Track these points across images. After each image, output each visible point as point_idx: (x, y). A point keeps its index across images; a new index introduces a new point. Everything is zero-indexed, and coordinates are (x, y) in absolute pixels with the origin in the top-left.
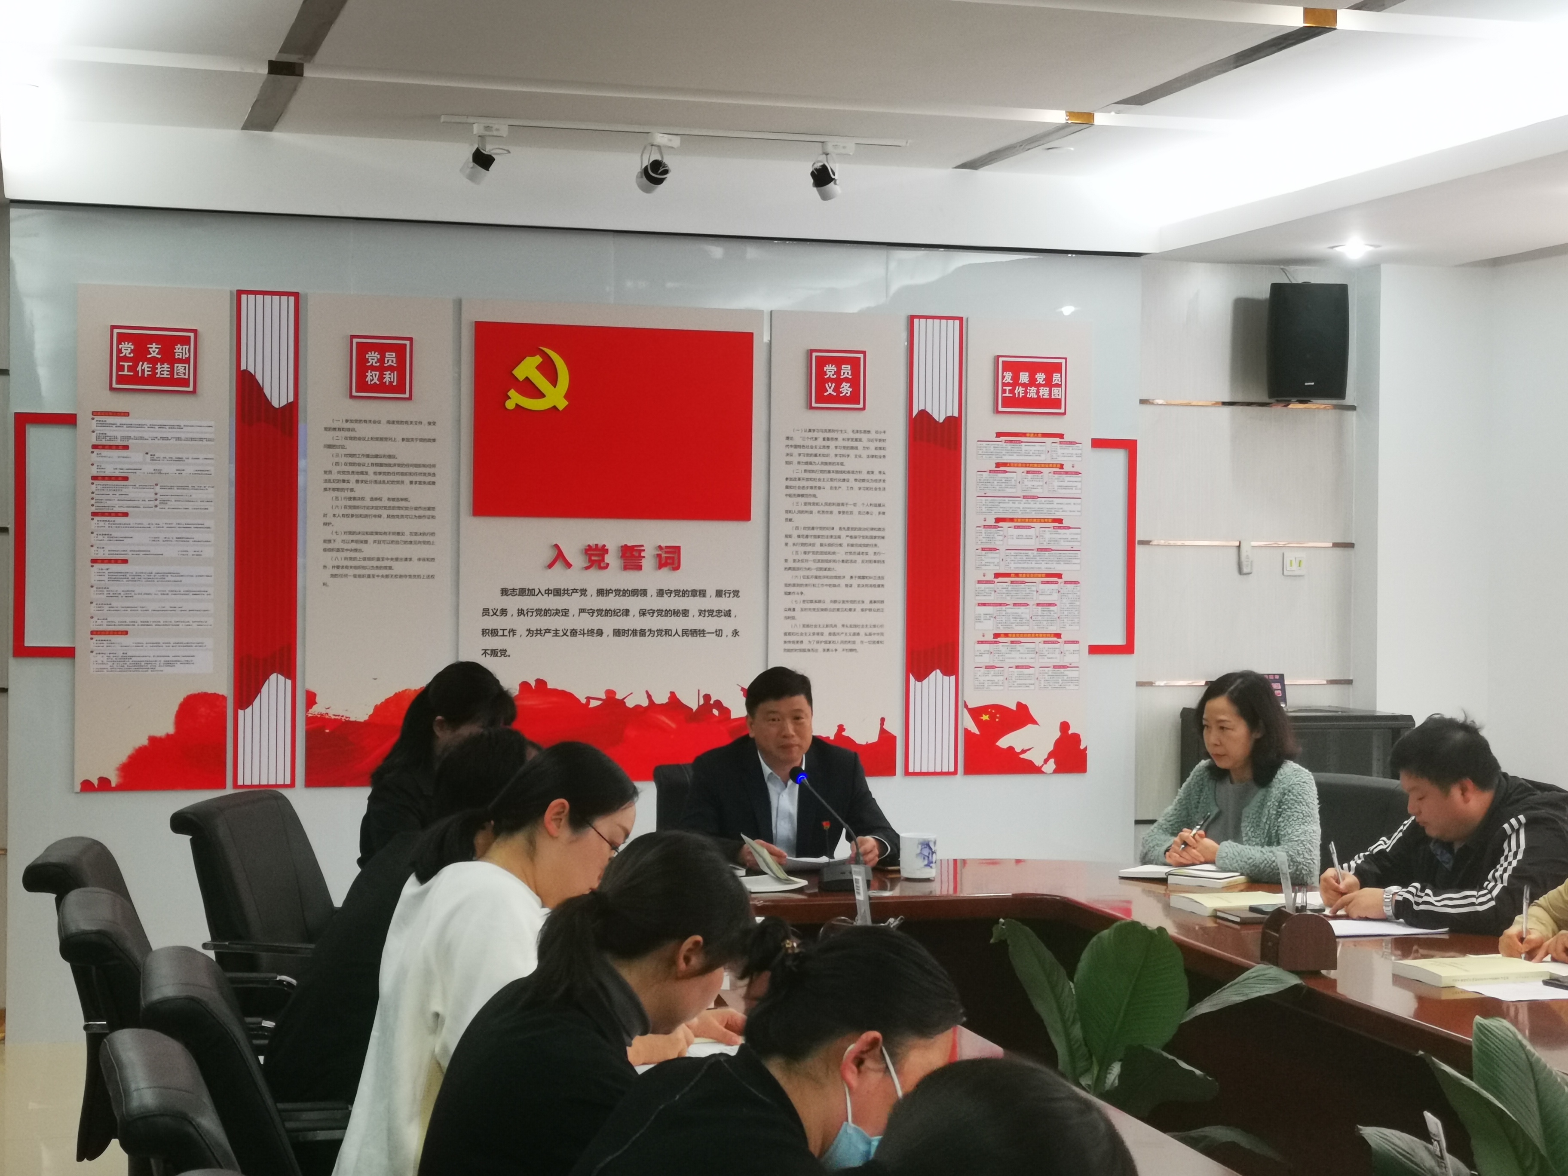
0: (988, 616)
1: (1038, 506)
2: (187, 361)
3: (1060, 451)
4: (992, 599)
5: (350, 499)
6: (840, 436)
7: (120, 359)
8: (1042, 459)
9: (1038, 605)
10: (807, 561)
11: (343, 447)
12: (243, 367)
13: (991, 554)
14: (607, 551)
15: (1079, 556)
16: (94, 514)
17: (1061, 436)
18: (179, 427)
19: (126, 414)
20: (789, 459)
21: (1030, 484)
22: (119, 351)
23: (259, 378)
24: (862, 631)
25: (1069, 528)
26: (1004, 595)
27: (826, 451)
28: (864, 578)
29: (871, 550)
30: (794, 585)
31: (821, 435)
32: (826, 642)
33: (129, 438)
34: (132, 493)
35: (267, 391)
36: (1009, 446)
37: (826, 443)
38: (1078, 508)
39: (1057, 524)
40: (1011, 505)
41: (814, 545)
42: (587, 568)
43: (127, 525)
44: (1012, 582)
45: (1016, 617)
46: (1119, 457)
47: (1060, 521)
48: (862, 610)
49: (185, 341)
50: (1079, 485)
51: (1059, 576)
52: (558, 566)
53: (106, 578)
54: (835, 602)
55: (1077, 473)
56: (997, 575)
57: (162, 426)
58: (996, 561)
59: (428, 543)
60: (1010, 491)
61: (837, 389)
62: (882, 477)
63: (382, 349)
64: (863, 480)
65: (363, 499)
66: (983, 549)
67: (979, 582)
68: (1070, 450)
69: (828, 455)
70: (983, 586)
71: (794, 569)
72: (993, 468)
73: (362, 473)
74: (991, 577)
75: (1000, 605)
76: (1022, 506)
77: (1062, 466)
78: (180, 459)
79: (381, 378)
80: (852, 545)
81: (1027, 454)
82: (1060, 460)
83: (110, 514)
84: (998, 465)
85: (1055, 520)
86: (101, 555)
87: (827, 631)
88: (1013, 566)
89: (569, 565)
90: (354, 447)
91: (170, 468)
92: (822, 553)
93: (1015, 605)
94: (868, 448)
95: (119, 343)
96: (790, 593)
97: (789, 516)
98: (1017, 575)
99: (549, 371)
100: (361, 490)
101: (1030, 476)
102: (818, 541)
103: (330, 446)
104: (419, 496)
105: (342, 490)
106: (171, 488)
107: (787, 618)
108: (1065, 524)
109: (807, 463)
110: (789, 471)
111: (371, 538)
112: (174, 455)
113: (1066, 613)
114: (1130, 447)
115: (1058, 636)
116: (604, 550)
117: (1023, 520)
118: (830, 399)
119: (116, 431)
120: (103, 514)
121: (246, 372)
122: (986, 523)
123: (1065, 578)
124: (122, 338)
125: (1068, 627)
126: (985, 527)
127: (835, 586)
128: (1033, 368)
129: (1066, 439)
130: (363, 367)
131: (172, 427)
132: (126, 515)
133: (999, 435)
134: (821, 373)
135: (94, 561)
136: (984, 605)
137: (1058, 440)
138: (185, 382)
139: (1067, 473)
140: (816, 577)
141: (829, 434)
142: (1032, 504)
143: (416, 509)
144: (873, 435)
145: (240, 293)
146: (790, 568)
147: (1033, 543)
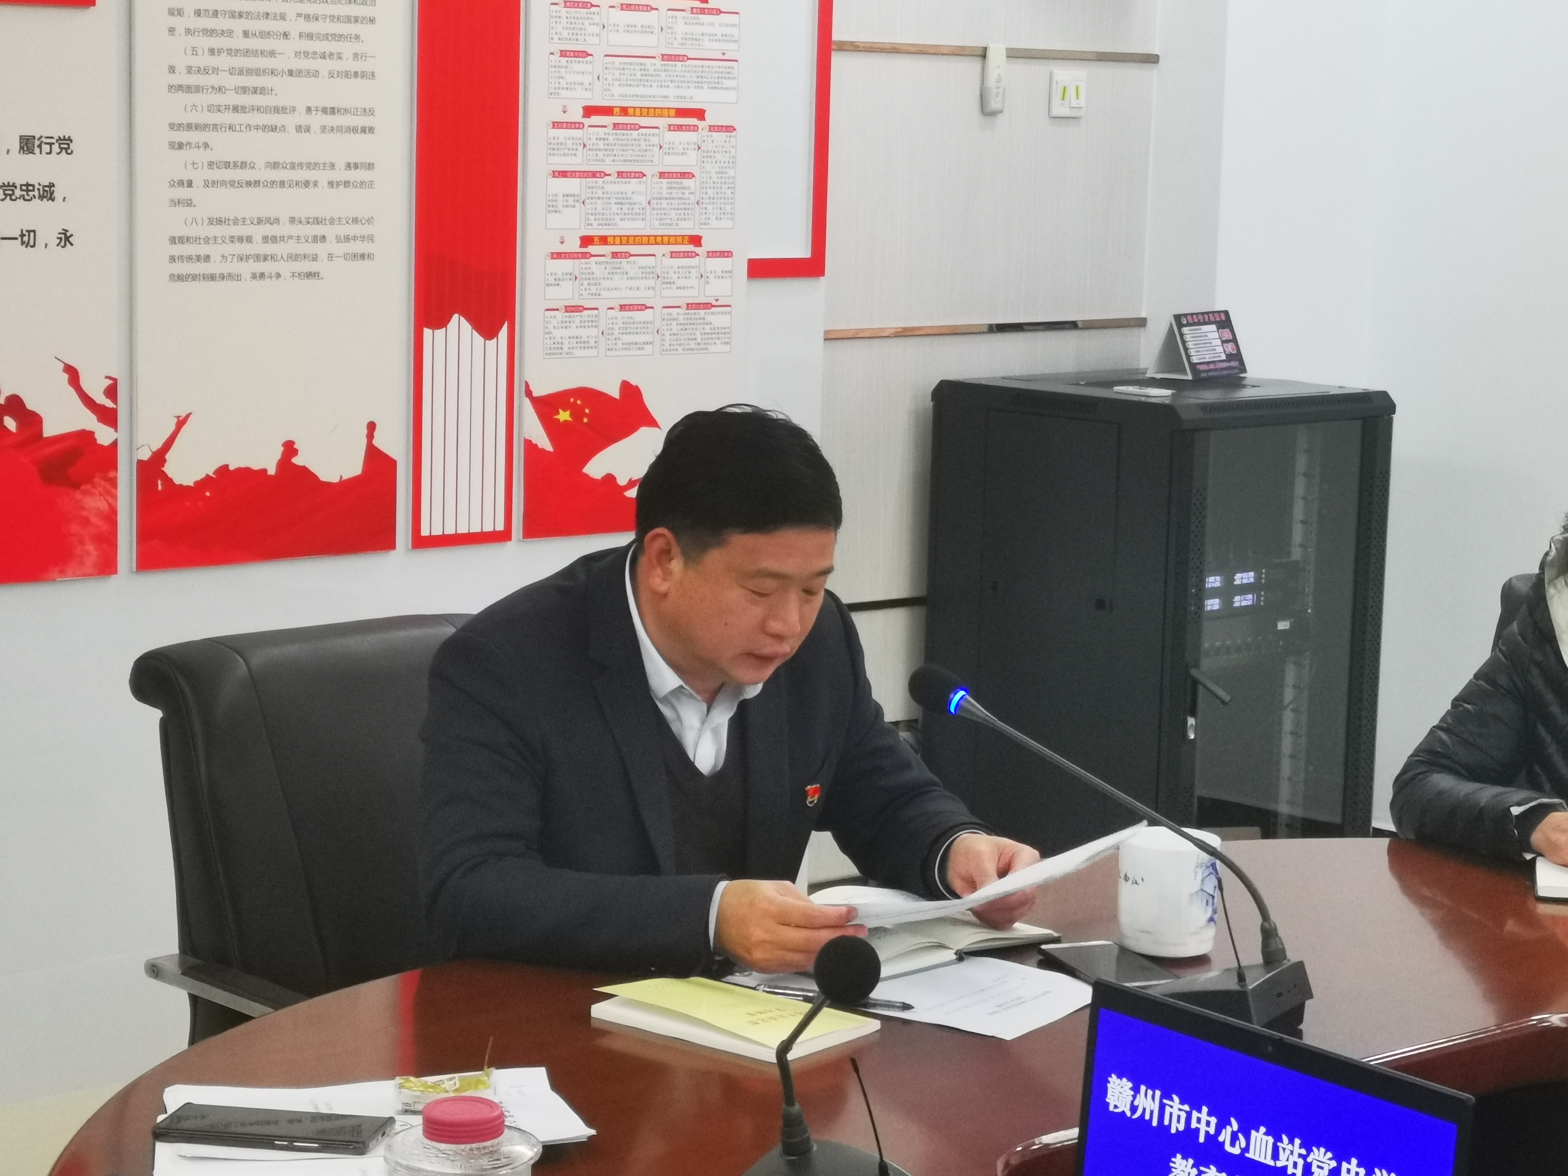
0: (571, 199)
4: (578, 161)
9: (662, 175)
10: (216, 70)
13: (577, 65)
15: (735, 71)
24: (329, 231)
26: (601, 154)
28: (333, 111)
29: (347, 48)
30: (189, 127)
32: (257, 257)
41: (230, 33)
44: (616, 126)
48: (331, 184)
51: (700, 114)
54: (275, 165)
56: (589, 111)
58: (587, 79)
66: (563, 54)
67: (556, 125)
70: (562, 133)
71: (188, 89)
74: (576, 115)
75: (594, 174)
92: (247, 53)
96: (180, 146)
98: (624, 111)
102: (238, 26)
107: (177, 203)
113: (711, 193)
115: (696, 240)
123: (712, 118)
125: (714, 223)
136: (564, 174)
140: (236, 109)
146: (180, 88)
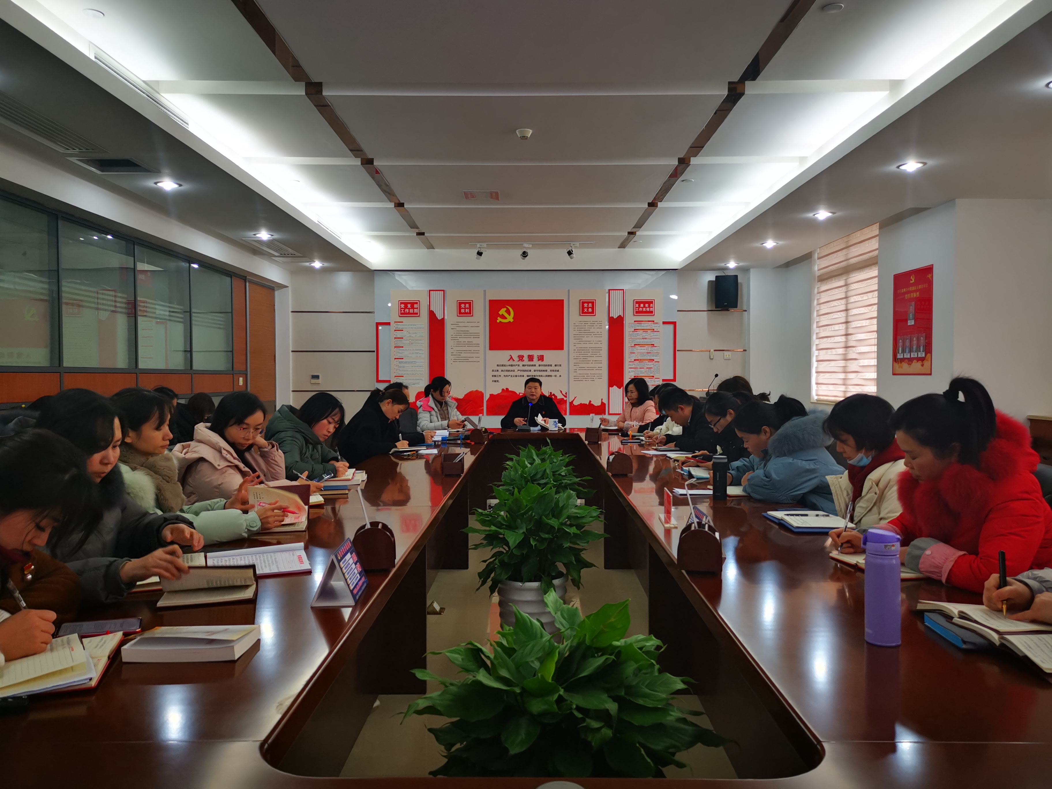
0: (632, 371)
1: (647, 341)
2: (417, 308)
3: (653, 326)
4: (633, 367)
5: (458, 342)
6: (589, 323)
7: (401, 309)
8: (648, 328)
9: (647, 368)
10: (580, 356)
11: (456, 329)
12: (431, 310)
13: (633, 354)
14: (524, 357)
15: (659, 354)
16: (395, 347)
17: (653, 321)
18: (415, 325)
19: (402, 322)
20: (575, 329)
21: (644, 335)
22: (401, 307)
23: (435, 312)
24: (596, 375)
25: (656, 347)
26: (637, 366)
27: (585, 327)
28: (596, 361)
29: (598, 353)
30: (576, 363)
31: (584, 323)
32: (586, 378)
33: (403, 328)
34: (404, 342)
35: (437, 315)
36: (638, 324)
37: (585, 325)
38: (659, 341)
39: (652, 346)
40: (639, 341)
41: (582, 352)
42: (518, 361)
43: (403, 350)
45: (641, 371)
46: (671, 326)
47: (653, 345)
48: (596, 370)
49: (417, 303)
50: (659, 335)
51: (653, 360)
52: (511, 360)
53: (398, 363)
54: (588, 367)
55: (658, 331)
56: (635, 360)
57: (411, 325)
58: (634, 356)
59: (478, 353)
60: (638, 337)
61: (588, 310)
62: (601, 333)
63: (465, 303)
64: (596, 335)
65: (461, 342)
66: (630, 353)
68: (656, 325)
69: (585, 328)
70: (631, 363)
71: (576, 359)
72: (633, 330)
73: (461, 335)
74: (633, 361)
75: (636, 368)
76: (642, 341)
77: (654, 330)
78: (415, 333)
79: (465, 311)
80: (593, 352)
81: (643, 326)
82: (653, 328)
83: (399, 347)
84: (635, 330)
85: (652, 345)
86: (397, 357)
87: (586, 375)
88: (639, 357)
89: (514, 360)
90: (458, 329)
91: (413, 335)
92: (584, 354)
93: (640, 368)
94: (597, 326)
95: (401, 304)
96: (575, 365)
97: (575, 345)
98: (641, 360)
99: (508, 312)
100: (461, 340)
101: (644, 332)
102: (583, 351)
103: (452, 329)
104: (475, 341)
105: (456, 340)
106: (414, 340)
107: (575, 372)
108: (655, 345)
109: (579, 330)
110: (575, 333)
111: (463, 352)
112: (414, 332)
113: (655, 370)
114: (674, 323)
115: (653, 377)
116: (523, 356)
117: (642, 345)
118: (586, 313)
119: (400, 326)
120: (397, 347)
121: (432, 311)
122: (632, 346)
123: (655, 361)
124: (401, 303)
125: (656, 374)
126: (631, 347)
127: (588, 363)
128: (644, 303)
129: (655, 322)
130: (460, 308)
131: (414, 325)
132: (403, 347)
133: (635, 321)
134: (583, 306)
135: (395, 359)
136: (631, 368)
137: (652, 322)
138: (417, 314)
139: (655, 331)
140: (583, 361)
141: (586, 323)
142: (645, 340)
143: (475, 344)
144: (598, 322)
145: (430, 291)
147: (645, 351)
